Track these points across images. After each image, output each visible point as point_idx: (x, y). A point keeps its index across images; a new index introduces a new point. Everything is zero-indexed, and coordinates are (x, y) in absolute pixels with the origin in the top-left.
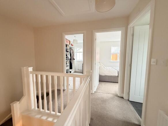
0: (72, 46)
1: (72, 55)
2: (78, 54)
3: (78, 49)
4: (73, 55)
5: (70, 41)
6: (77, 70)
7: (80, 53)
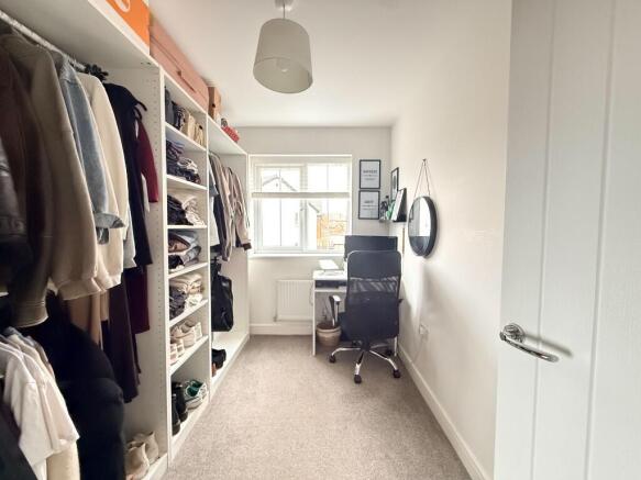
0: (227, 144)
1: (230, 212)
2: (269, 205)
3: (266, 173)
4: (239, 212)
5: (211, 90)
6: (267, 327)
7: (286, 201)
